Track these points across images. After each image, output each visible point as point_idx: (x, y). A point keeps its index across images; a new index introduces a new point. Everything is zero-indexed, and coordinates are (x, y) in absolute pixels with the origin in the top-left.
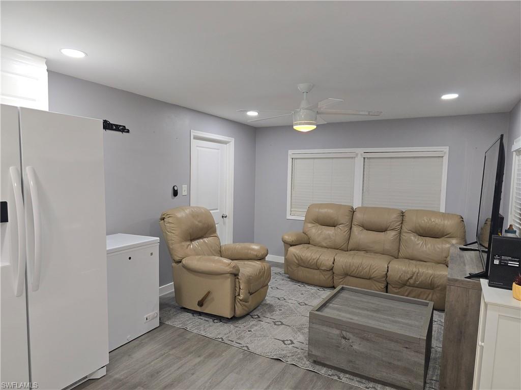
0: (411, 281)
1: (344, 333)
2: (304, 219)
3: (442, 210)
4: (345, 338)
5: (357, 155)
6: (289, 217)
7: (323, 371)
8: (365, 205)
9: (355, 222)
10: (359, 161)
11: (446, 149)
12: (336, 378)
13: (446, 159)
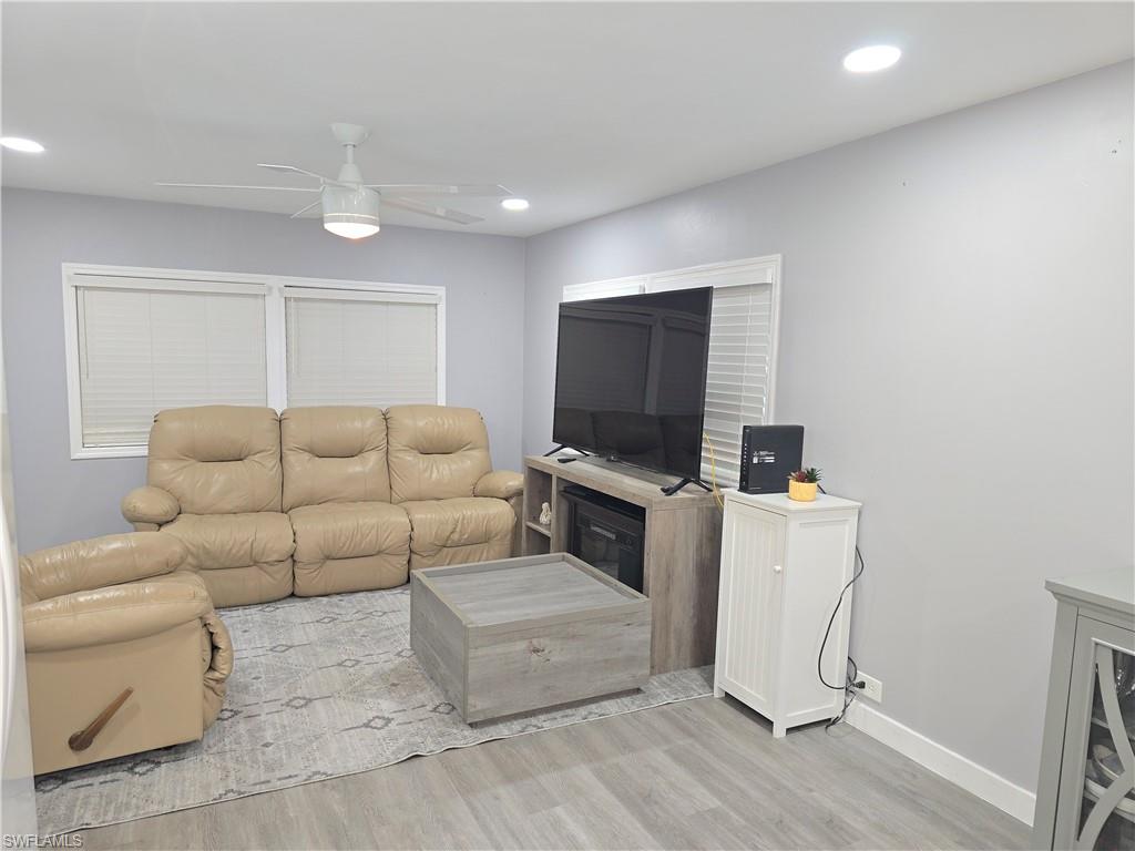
0: (456, 537)
1: (535, 642)
2: (146, 452)
3: (442, 402)
4: (536, 651)
5: (270, 289)
6: (79, 453)
7: (503, 731)
8: (296, 405)
9: (289, 442)
10: (275, 305)
11: (441, 291)
12: (534, 730)
13: (442, 308)
